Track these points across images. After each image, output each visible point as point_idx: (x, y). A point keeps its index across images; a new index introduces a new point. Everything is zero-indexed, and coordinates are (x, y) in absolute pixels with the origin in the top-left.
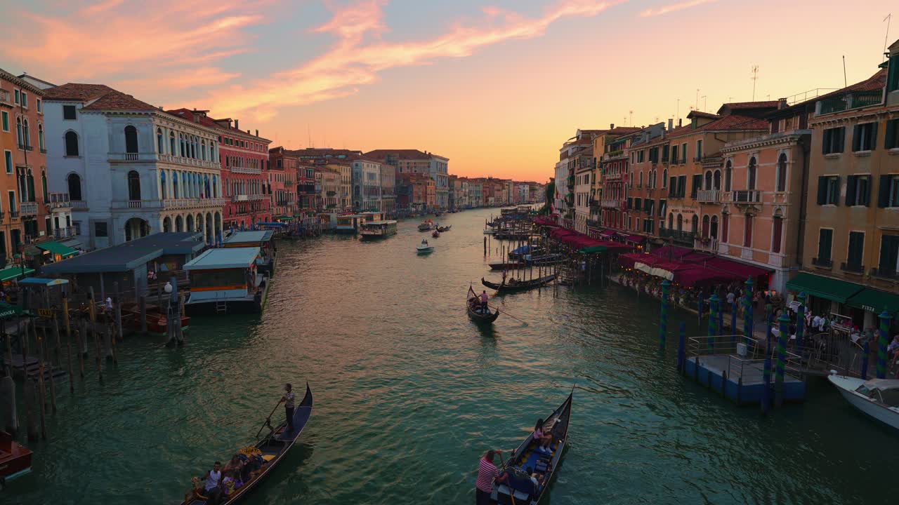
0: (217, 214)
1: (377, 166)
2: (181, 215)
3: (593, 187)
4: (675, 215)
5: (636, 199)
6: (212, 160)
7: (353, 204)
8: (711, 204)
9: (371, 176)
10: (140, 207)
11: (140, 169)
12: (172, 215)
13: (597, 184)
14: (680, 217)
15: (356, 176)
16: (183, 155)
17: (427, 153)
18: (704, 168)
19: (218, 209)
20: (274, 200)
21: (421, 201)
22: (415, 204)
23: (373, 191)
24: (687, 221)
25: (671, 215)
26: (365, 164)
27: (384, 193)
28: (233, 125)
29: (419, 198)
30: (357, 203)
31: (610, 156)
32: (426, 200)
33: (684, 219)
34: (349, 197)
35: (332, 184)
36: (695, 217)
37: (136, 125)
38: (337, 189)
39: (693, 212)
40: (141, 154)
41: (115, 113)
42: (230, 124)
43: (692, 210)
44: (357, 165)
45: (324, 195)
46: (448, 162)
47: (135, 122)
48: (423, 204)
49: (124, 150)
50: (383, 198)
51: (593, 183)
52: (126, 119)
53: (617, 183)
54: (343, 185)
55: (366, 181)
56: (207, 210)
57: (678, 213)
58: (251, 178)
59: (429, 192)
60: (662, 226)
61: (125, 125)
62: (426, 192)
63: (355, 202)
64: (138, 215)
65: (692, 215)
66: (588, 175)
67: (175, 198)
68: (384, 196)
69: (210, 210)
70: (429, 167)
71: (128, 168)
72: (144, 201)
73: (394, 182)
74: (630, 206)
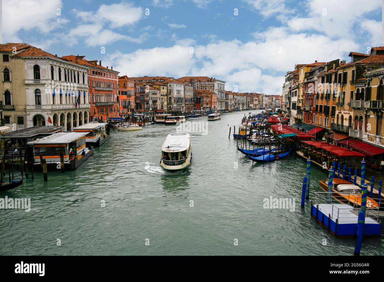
0: (86, 113)
1: (182, 86)
2: (64, 113)
3: (299, 99)
4: (340, 115)
5: (320, 105)
6: (84, 83)
7: (168, 107)
8: (359, 109)
9: (178, 92)
10: (41, 108)
11: (41, 88)
12: (58, 113)
13: (301, 97)
14: (342, 116)
15: (170, 92)
16: (66, 80)
17: (213, 79)
18: (355, 87)
19: (86, 110)
20: (121, 105)
21: (208, 106)
22: (205, 108)
23: (179, 100)
24: (346, 119)
25: (338, 115)
26: (175, 85)
27: (186, 101)
28: (98, 63)
29: (207, 104)
30: (170, 107)
31: (307, 80)
32: (211, 106)
33: (344, 118)
34: (165, 103)
35: (155, 96)
36: (350, 117)
37: (39, 64)
38: (158, 99)
39: (349, 114)
40: (42, 80)
41: (29, 58)
42: (96, 63)
43: (349, 112)
44: (170, 85)
45: (151, 102)
46: (225, 84)
47: (39, 63)
48: (210, 107)
49: (33, 78)
50: (185, 104)
51: (299, 96)
52: (34, 61)
53: (311, 96)
54: (162, 97)
55: (175, 94)
56: (80, 111)
57: (341, 114)
58: (108, 93)
59: (213, 101)
60: (333, 121)
61: (33, 65)
62: (211, 100)
63: (169, 106)
64: (39, 113)
65: (349, 115)
66: (297, 91)
67: (61, 104)
68: (187, 103)
69: (81, 110)
70: (214, 86)
71: (34, 88)
72: (43, 105)
73: (193, 95)
74: (317, 110)
